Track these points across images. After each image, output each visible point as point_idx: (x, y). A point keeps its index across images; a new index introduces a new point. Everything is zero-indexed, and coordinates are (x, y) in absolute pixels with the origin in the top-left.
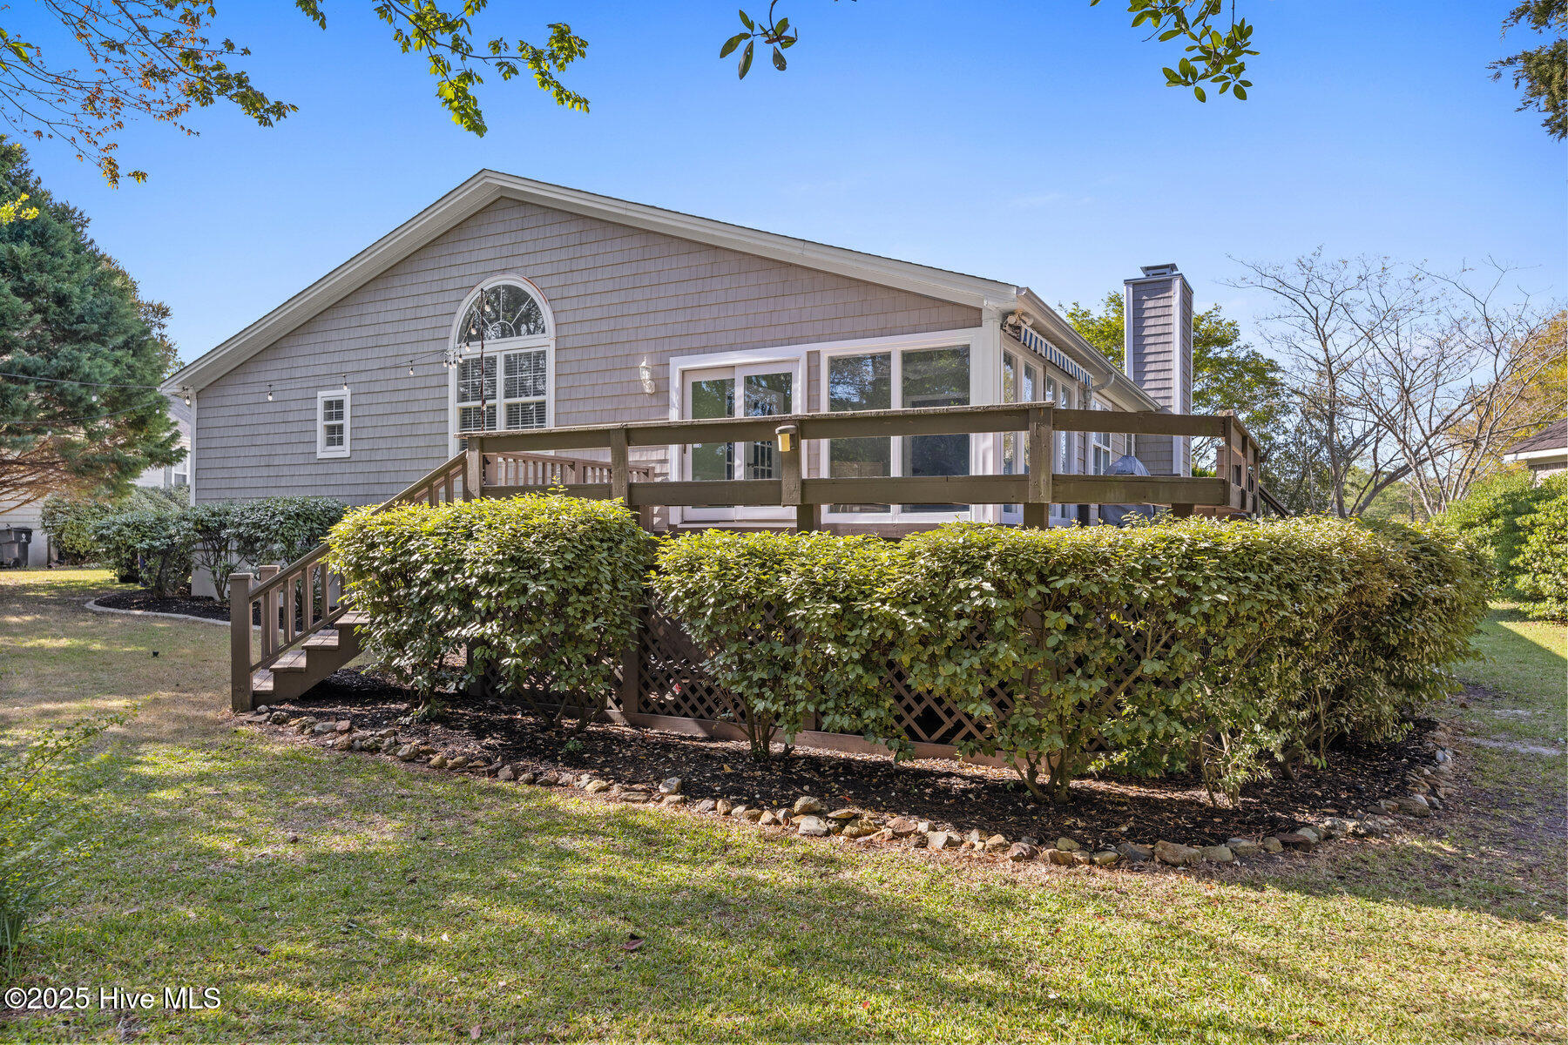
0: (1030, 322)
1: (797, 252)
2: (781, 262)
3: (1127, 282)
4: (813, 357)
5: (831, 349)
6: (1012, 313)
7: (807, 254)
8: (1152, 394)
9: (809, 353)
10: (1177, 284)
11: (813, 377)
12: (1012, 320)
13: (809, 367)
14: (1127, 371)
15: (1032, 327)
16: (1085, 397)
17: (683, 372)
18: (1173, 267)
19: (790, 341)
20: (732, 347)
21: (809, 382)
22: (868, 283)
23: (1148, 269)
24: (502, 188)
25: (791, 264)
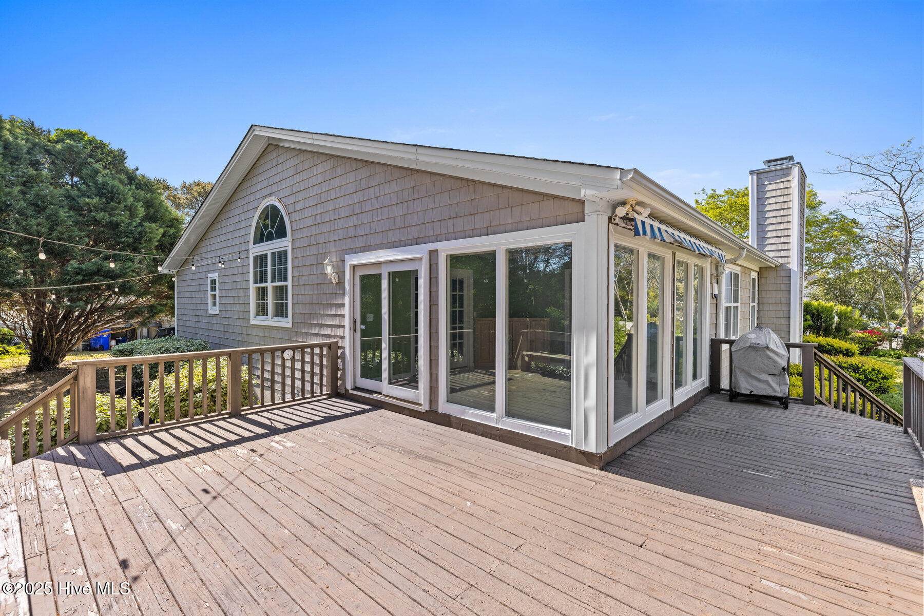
0: (646, 212)
1: (413, 157)
2: (411, 170)
3: (751, 173)
4: (433, 254)
5: (447, 248)
6: (623, 203)
7: (420, 158)
8: (771, 254)
9: (430, 252)
10: (796, 171)
11: (433, 275)
12: (621, 211)
13: (430, 265)
14: (751, 240)
15: (650, 216)
16: (717, 270)
17: (354, 267)
18: (791, 158)
19: (417, 241)
20: (380, 247)
21: (430, 279)
22: (476, 182)
23: (769, 161)
24: (269, 137)
25: (418, 171)
